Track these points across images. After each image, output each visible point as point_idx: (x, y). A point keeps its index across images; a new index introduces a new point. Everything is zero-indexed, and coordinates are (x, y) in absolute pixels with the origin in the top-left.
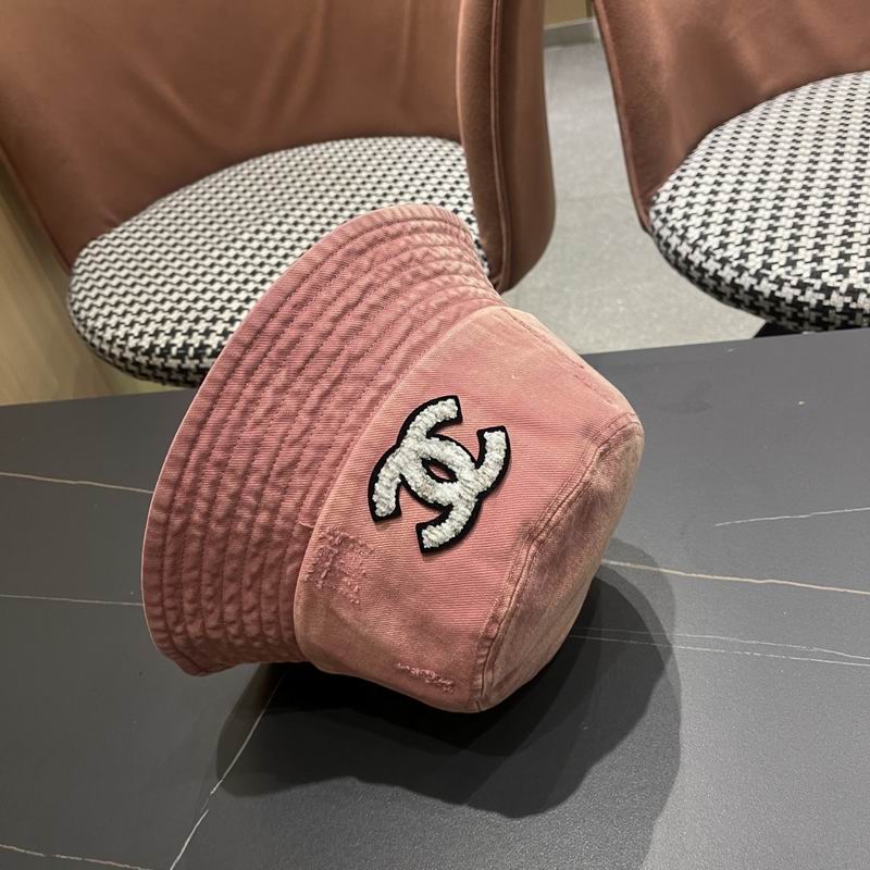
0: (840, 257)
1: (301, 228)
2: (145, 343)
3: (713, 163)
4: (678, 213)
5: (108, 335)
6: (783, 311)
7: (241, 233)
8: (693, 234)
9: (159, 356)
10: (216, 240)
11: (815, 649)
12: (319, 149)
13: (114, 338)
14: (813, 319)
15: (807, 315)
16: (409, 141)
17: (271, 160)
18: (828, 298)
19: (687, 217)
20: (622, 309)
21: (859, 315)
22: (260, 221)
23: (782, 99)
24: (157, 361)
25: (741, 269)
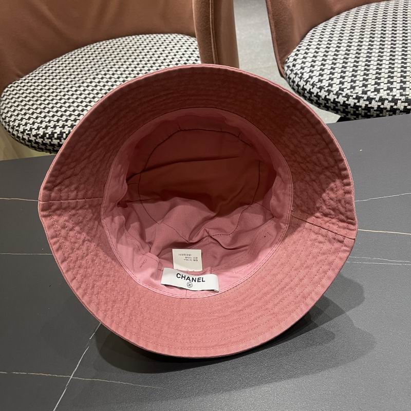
0: (375, 84)
1: (116, 76)
2: (41, 132)
3: (314, 43)
4: (298, 67)
5: (21, 129)
6: (349, 110)
7: (86, 79)
8: (306, 76)
9: (48, 138)
10: (73, 83)
11: (375, 258)
12: (122, 40)
13: (24, 130)
14: (363, 114)
15: (360, 112)
16: (167, 36)
17: (99, 45)
18: (370, 103)
19: (302, 68)
21: (385, 111)
22: (95, 74)
23: (344, 14)
24: (47, 141)
25: (329, 92)
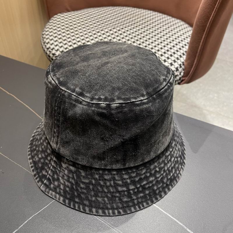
1: (125, 34)
2: (57, 53)
5: (48, 46)
7: (105, 29)
10: (96, 28)
12: (143, 11)
13: (49, 48)
16: (173, 19)
17: (126, 9)
20: (215, 98)
22: (113, 27)
